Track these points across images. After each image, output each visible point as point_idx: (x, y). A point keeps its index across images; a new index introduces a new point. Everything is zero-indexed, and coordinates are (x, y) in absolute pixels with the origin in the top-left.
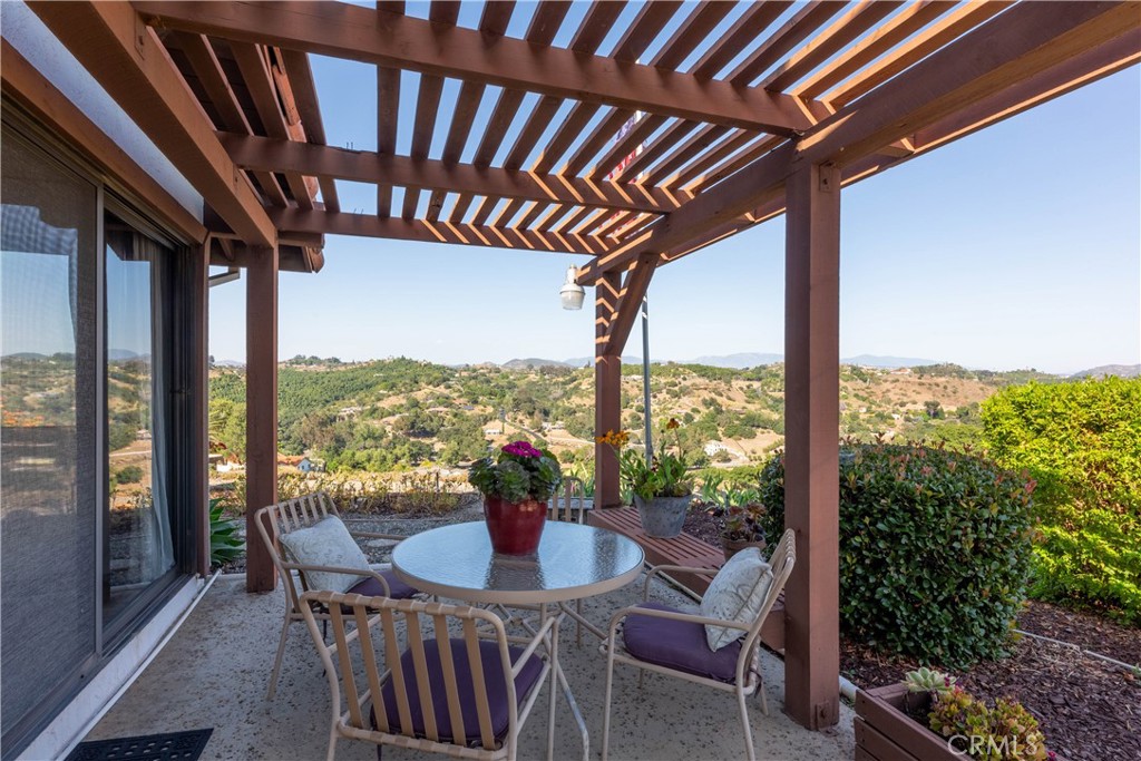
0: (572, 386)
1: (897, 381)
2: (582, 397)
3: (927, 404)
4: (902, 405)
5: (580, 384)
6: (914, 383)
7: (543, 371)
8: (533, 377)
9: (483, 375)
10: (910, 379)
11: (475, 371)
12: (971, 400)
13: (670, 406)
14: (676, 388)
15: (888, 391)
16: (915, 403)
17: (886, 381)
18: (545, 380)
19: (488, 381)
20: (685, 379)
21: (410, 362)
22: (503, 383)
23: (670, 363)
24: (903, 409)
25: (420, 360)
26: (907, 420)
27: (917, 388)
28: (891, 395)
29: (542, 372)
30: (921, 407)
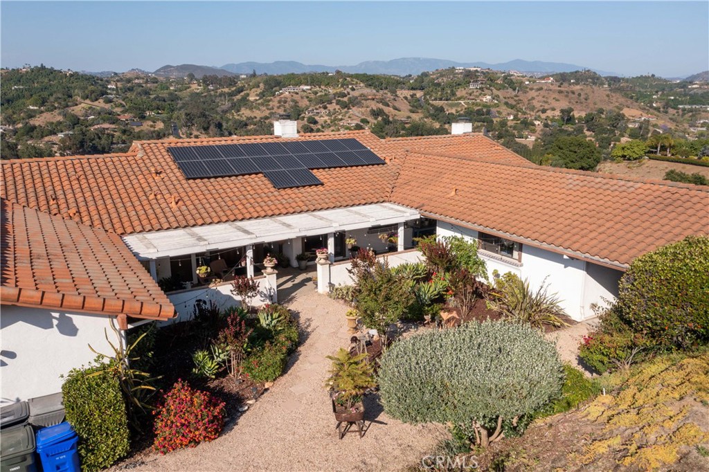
0: (239, 97)
1: (541, 89)
2: (251, 109)
3: (562, 111)
4: (544, 111)
5: (248, 95)
6: (554, 91)
7: (207, 81)
8: (196, 87)
9: (139, 85)
10: (551, 87)
11: (129, 81)
12: (599, 106)
13: (340, 117)
14: (345, 99)
15: (533, 98)
16: (553, 109)
17: (531, 89)
18: (209, 91)
19: (147, 93)
20: (353, 89)
21: (52, 71)
22: (164, 94)
23: (338, 72)
24: (544, 116)
25: (64, 69)
26: (546, 125)
27: (556, 95)
28: (535, 103)
29: (204, 81)
30: (557, 113)
